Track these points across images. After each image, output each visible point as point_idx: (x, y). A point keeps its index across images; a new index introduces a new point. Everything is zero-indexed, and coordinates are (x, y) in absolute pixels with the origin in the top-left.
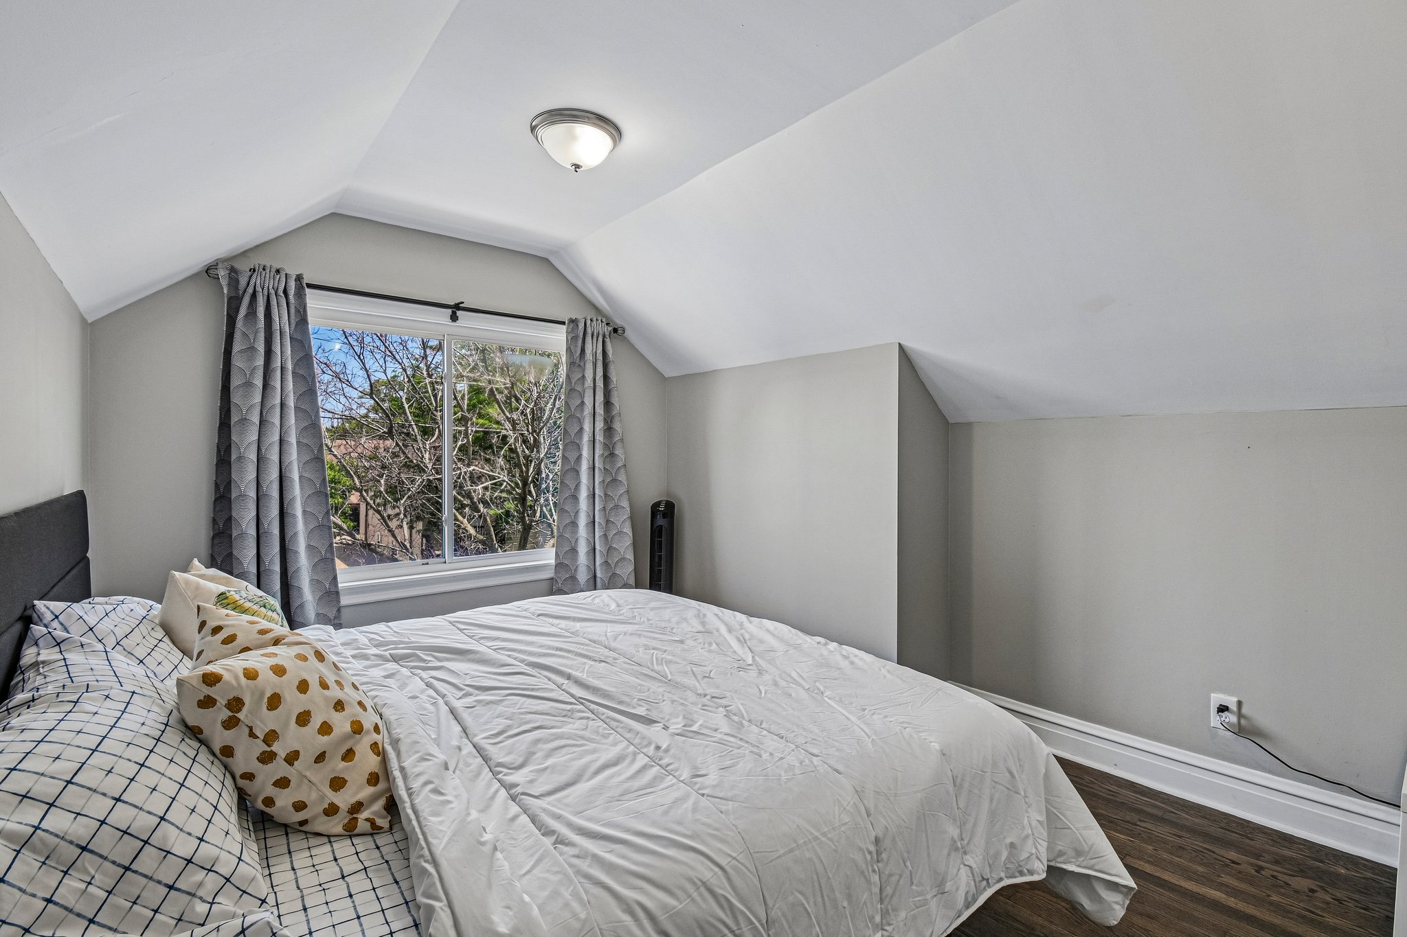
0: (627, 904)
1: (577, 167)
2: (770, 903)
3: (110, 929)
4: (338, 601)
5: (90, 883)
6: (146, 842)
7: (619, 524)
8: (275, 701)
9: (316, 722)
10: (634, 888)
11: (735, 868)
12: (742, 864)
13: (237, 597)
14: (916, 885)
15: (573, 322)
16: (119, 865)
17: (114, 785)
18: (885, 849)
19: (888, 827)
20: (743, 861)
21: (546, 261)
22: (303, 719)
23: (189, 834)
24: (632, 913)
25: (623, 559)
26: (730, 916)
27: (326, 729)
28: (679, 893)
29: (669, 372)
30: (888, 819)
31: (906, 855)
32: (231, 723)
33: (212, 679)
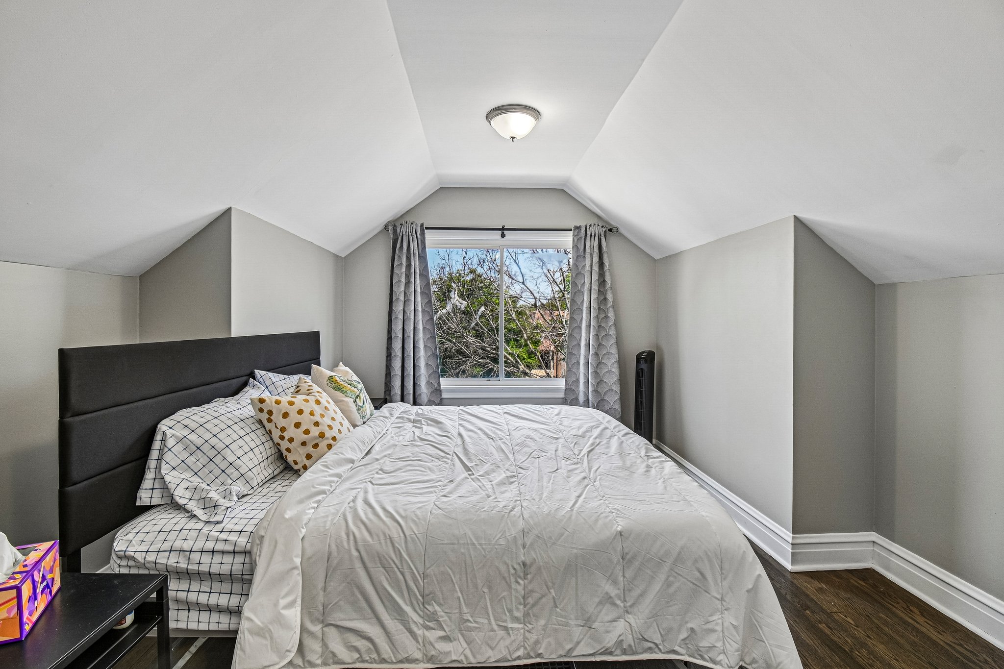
0: (348, 532)
1: (513, 138)
2: (428, 565)
3: (201, 478)
4: (441, 395)
5: (198, 461)
6: (219, 453)
7: (609, 365)
8: (286, 415)
9: (303, 428)
10: (358, 527)
11: (413, 539)
12: (418, 539)
13: (337, 379)
14: (560, 609)
15: (578, 228)
16: (209, 458)
17: (215, 430)
18: (530, 573)
19: (536, 559)
20: (420, 538)
21: (563, 190)
22: (297, 425)
23: (235, 455)
24: (348, 536)
25: (611, 390)
26: (399, 560)
27: (307, 432)
28: (375, 536)
29: (657, 257)
30: (539, 555)
31: (550, 584)
32: (270, 421)
33: (262, 401)
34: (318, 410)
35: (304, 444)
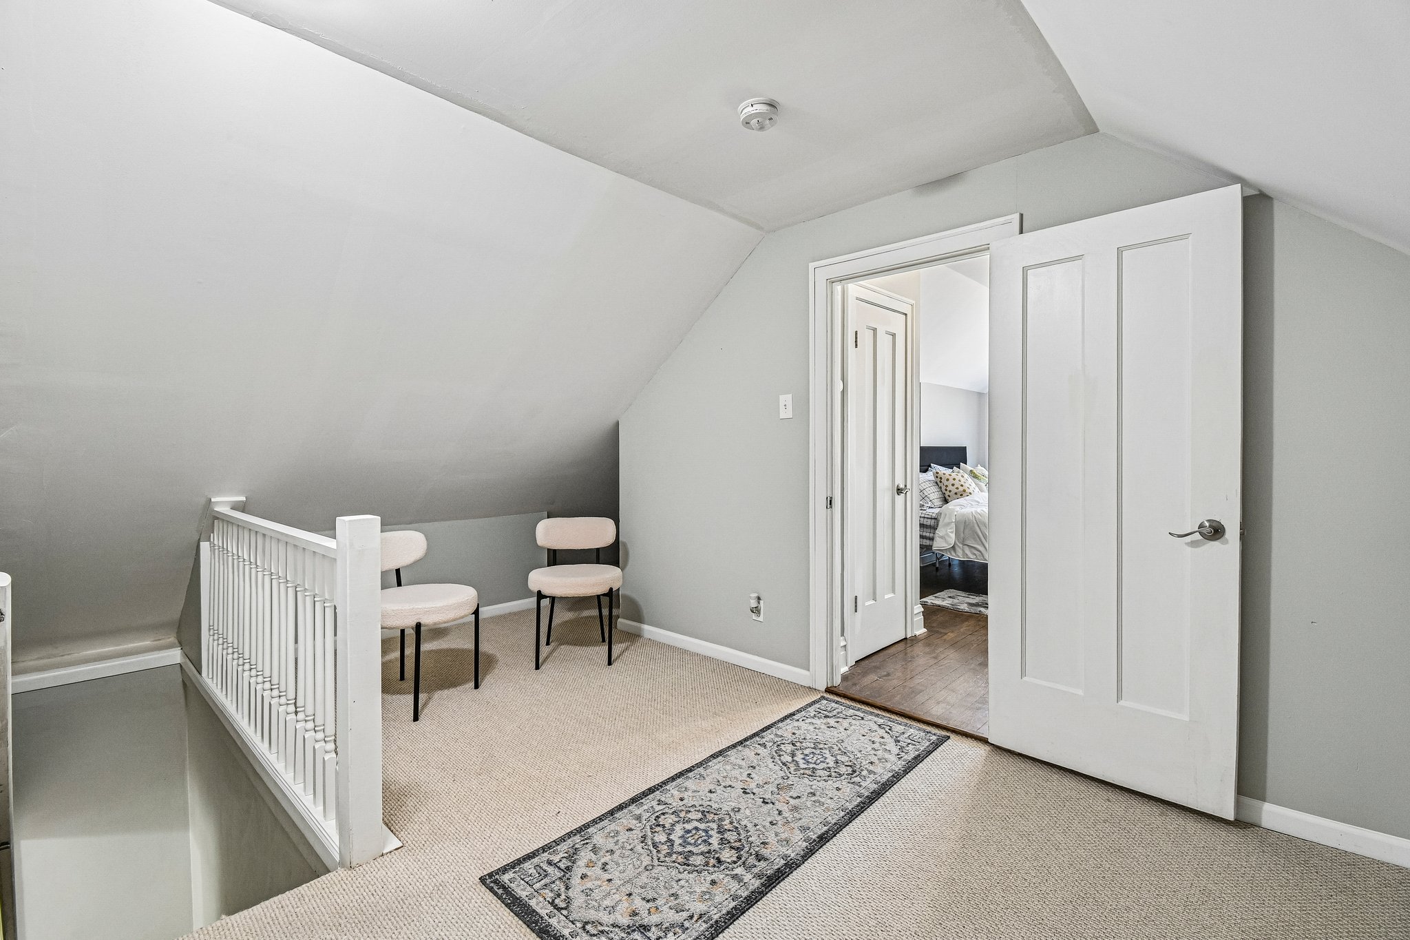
13: (973, 470)
22: (953, 485)
32: (941, 482)
33: (937, 473)
34: (962, 479)
35: (956, 494)
